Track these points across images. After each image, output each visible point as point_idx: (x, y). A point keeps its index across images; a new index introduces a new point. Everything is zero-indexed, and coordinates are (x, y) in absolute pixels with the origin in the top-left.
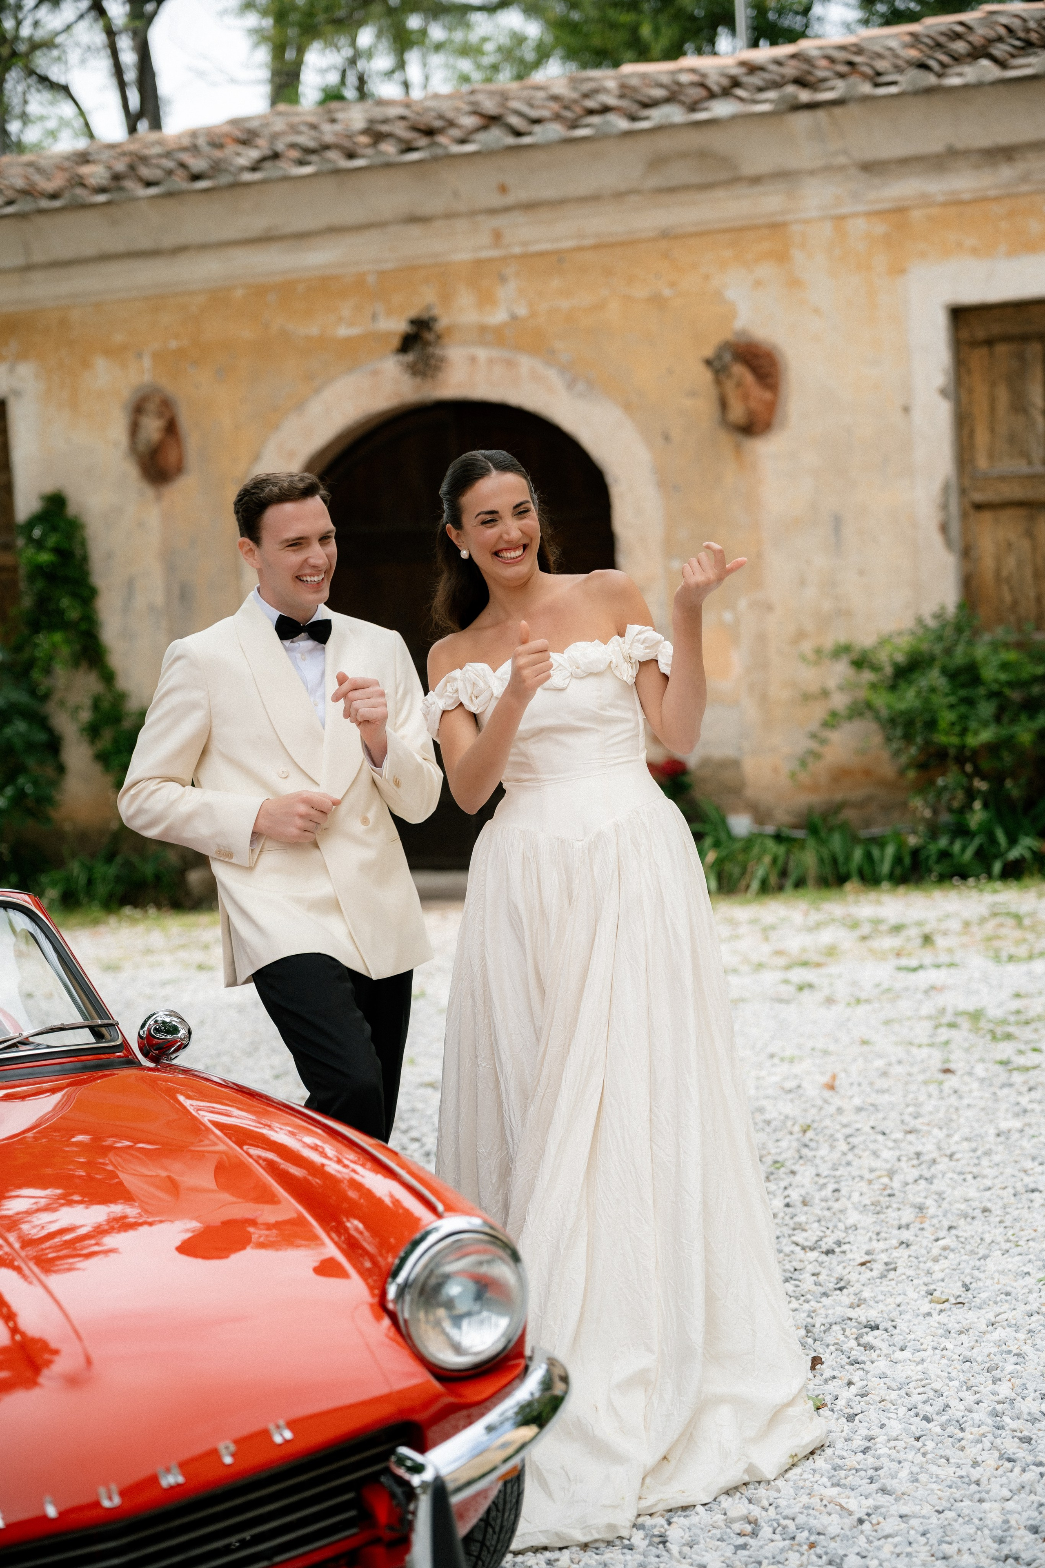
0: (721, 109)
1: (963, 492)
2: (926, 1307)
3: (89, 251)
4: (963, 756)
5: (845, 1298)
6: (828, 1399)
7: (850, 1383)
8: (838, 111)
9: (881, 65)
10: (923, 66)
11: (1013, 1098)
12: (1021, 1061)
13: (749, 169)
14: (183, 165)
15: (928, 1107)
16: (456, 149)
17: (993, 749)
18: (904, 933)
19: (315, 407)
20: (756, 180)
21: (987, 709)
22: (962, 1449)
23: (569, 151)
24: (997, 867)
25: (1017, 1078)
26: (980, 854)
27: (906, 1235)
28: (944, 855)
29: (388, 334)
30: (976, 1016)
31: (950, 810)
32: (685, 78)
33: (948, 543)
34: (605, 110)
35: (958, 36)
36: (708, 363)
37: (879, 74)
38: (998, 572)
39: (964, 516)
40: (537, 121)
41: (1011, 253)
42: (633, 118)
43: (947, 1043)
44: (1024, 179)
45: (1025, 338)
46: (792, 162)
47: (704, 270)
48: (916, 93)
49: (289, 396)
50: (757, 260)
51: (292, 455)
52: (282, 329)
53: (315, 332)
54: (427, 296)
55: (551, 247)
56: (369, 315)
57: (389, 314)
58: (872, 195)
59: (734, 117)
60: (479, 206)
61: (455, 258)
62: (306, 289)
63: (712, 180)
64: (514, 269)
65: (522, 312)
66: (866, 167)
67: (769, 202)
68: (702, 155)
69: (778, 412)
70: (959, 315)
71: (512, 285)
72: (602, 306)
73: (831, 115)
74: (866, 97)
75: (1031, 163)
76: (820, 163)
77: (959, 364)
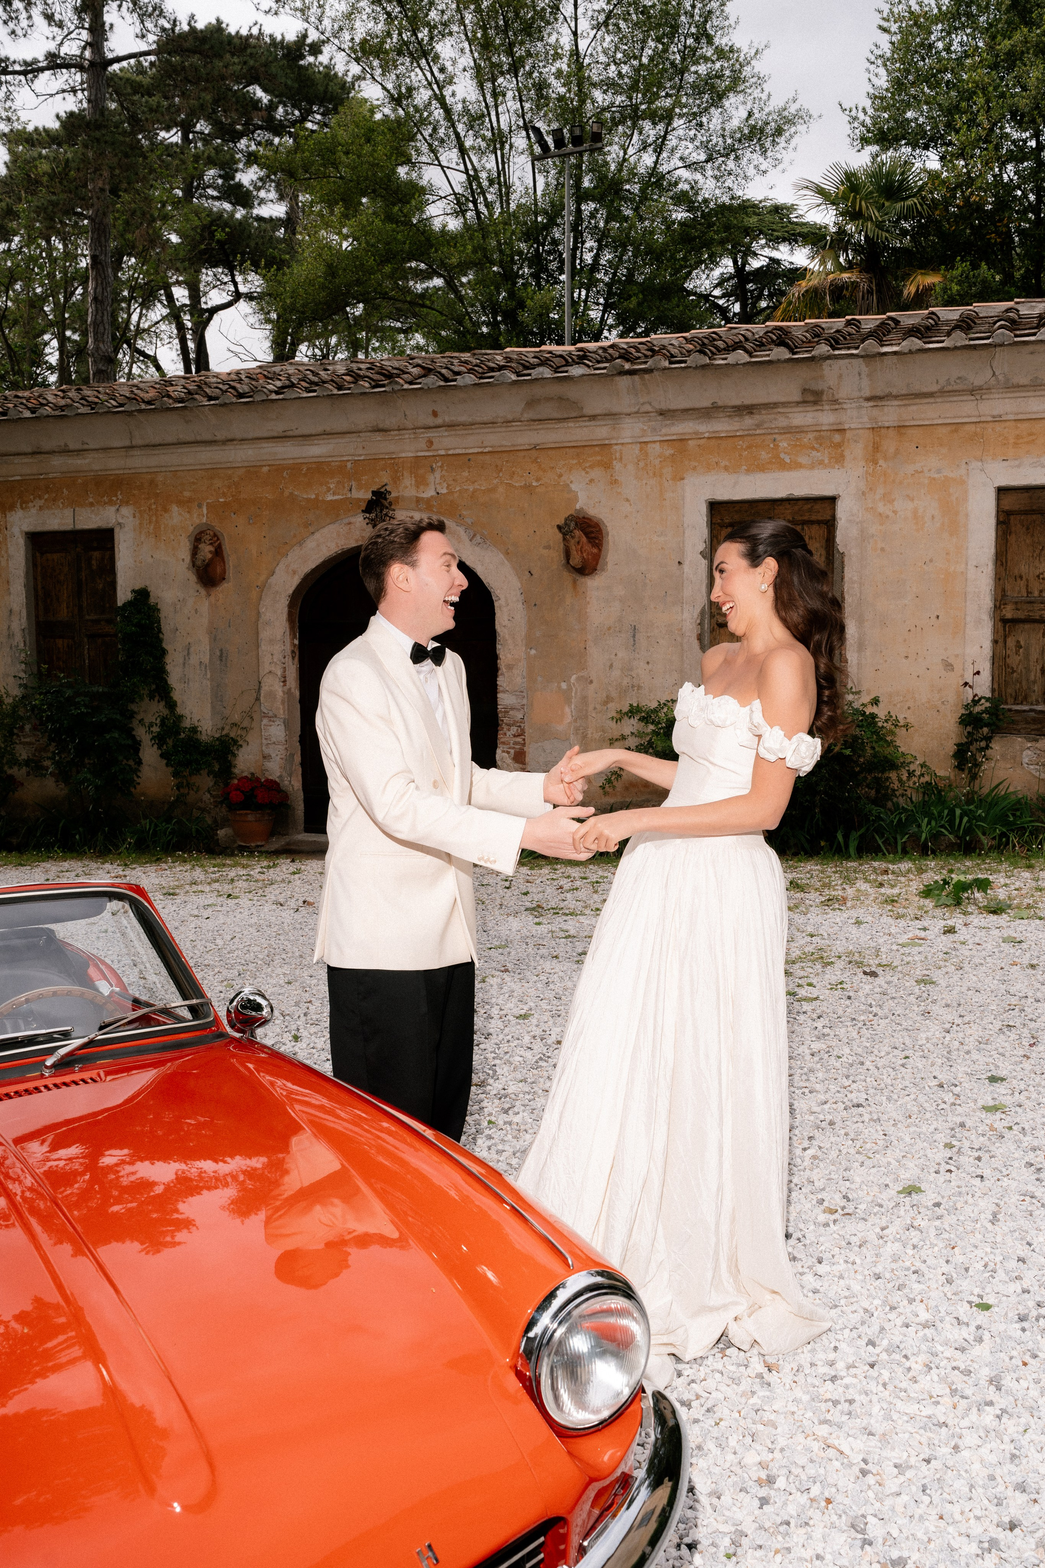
0: (576, 371)
3: (170, 439)
8: (647, 376)
9: (674, 351)
10: (700, 353)
11: (810, 1022)
12: (802, 992)
13: (588, 411)
14: (234, 388)
16: (406, 386)
19: (310, 544)
20: (593, 417)
23: (478, 392)
25: (806, 1006)
29: (359, 500)
32: (548, 355)
34: (501, 368)
35: (715, 339)
36: (559, 528)
37: (672, 356)
39: (712, 631)
40: (458, 373)
41: (748, 471)
42: (518, 374)
44: (758, 426)
46: (616, 410)
47: (558, 471)
48: (696, 368)
49: (295, 536)
50: (591, 467)
51: (294, 572)
52: (291, 494)
53: (313, 497)
54: (384, 478)
55: (463, 451)
56: (347, 488)
57: (359, 488)
58: (664, 431)
59: (583, 375)
60: (420, 424)
61: (403, 455)
62: (308, 469)
63: (566, 416)
64: (439, 464)
65: (444, 491)
66: (662, 413)
67: (601, 432)
68: (560, 398)
69: (601, 561)
70: (714, 507)
71: (438, 474)
72: (493, 490)
73: (642, 379)
74: (665, 369)
75: (764, 417)
76: (633, 409)
77: (713, 537)
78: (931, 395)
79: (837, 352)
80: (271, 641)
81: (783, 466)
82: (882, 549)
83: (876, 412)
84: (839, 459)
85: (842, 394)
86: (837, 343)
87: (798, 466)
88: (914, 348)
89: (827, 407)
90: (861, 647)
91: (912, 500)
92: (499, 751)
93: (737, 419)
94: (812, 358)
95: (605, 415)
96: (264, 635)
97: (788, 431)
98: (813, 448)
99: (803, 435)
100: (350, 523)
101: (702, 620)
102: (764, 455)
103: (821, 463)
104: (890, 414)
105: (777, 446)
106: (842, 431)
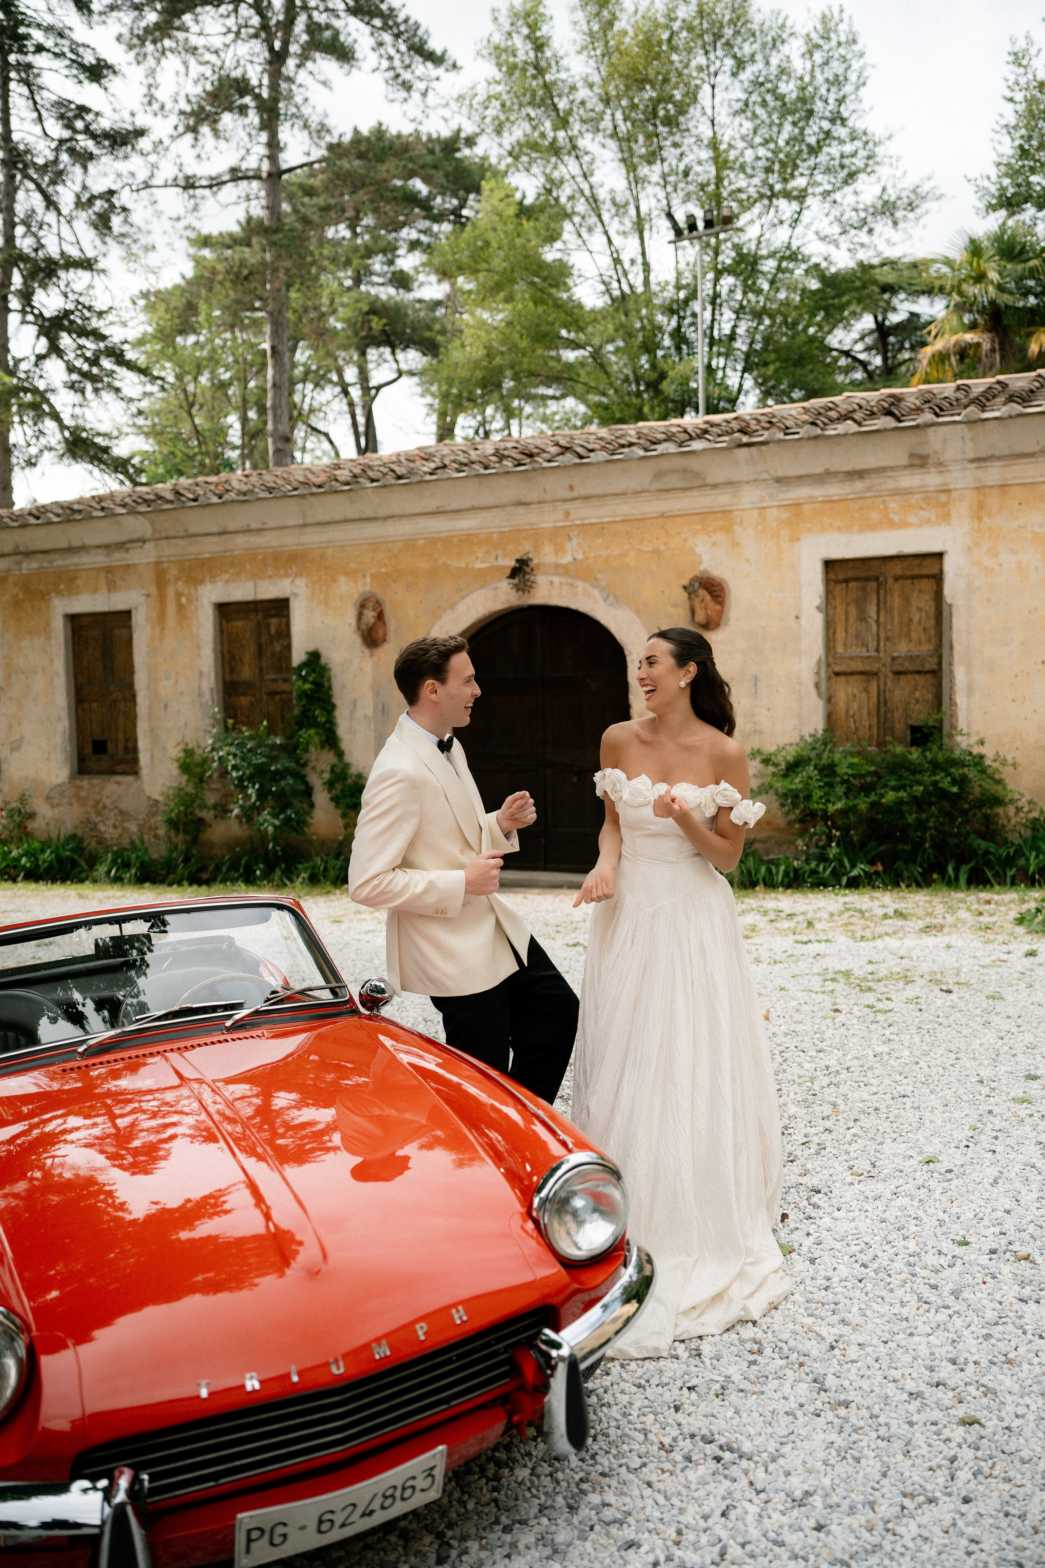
0: (697, 445)
1: (828, 665)
2: (849, 1179)
3: (337, 517)
4: (825, 816)
5: (795, 1168)
6: (796, 1246)
7: (808, 1234)
8: (763, 448)
9: (788, 423)
10: (813, 424)
11: (880, 1031)
12: (880, 1005)
13: (710, 480)
14: (393, 470)
15: (828, 1034)
16: (545, 464)
17: (844, 812)
18: (796, 919)
19: (461, 607)
20: (715, 486)
21: (840, 790)
22: (892, 1291)
23: (610, 467)
24: (844, 880)
25: (880, 1017)
26: (833, 872)
27: (828, 1124)
28: (814, 872)
29: (504, 567)
30: (847, 974)
31: (817, 846)
32: (674, 430)
33: (819, 694)
34: (631, 444)
35: (830, 409)
36: (685, 588)
37: (788, 428)
38: (847, 711)
39: (829, 679)
40: (592, 451)
41: (860, 531)
42: (646, 450)
43: (833, 991)
44: (869, 489)
45: (867, 579)
46: (735, 478)
47: (684, 536)
48: (809, 439)
49: (447, 600)
50: (714, 531)
52: (444, 563)
53: (463, 565)
54: (526, 547)
55: (598, 521)
56: (493, 556)
57: (504, 556)
58: (781, 496)
59: (704, 450)
60: (558, 497)
61: (544, 525)
62: (459, 541)
63: (690, 486)
64: (576, 533)
65: (580, 557)
66: (779, 480)
67: (723, 499)
68: (685, 471)
69: (724, 617)
70: (829, 565)
71: (575, 541)
72: (625, 555)
73: (759, 450)
74: (780, 441)
75: (874, 480)
76: (752, 477)
77: (829, 593)
78: (1032, 455)
79: (941, 420)
81: (892, 525)
82: (989, 600)
83: (979, 473)
84: (946, 517)
85: (947, 457)
86: (941, 410)
87: (905, 525)
88: (1013, 413)
89: (933, 470)
90: (970, 691)
91: (1016, 553)
93: (848, 483)
94: (917, 427)
95: (727, 483)
97: (897, 493)
98: (921, 508)
99: (911, 496)
100: (496, 588)
101: (820, 668)
102: (875, 516)
103: (928, 521)
104: (994, 474)
105: (886, 507)
106: (948, 491)
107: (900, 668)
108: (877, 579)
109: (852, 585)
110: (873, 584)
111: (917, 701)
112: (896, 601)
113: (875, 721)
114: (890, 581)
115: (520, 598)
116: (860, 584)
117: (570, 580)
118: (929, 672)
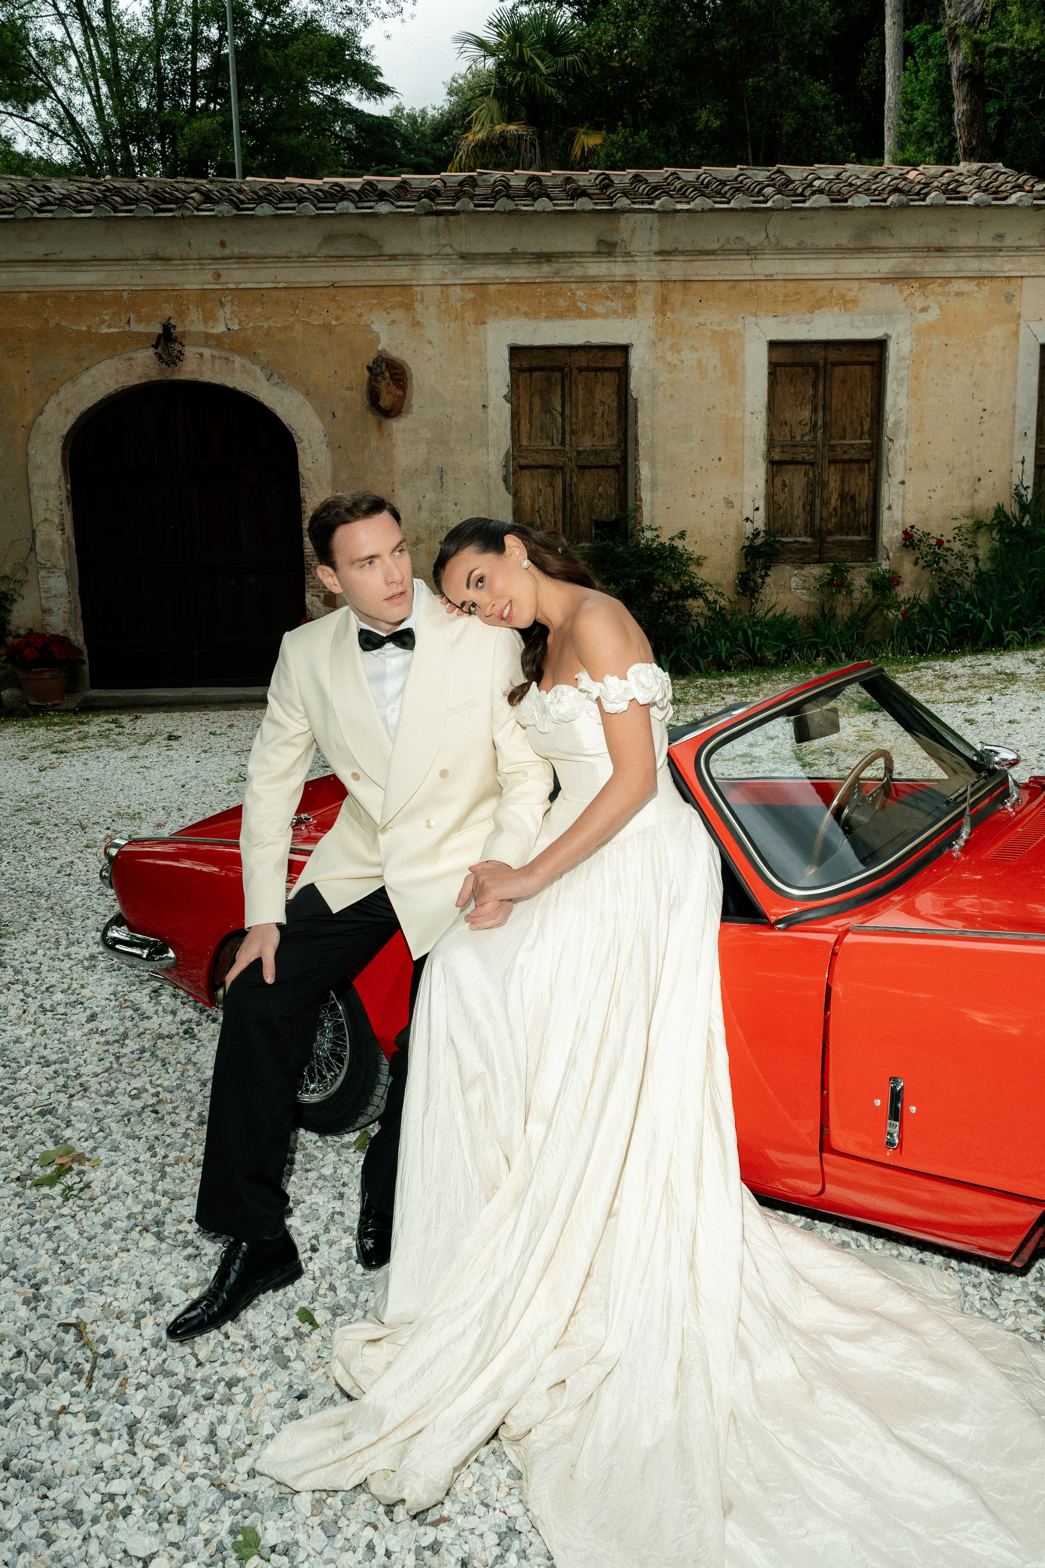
0: (380, 208)
1: (514, 459)
8: (452, 218)
13: (387, 250)
16: (196, 213)
19: (85, 380)
20: (393, 257)
23: (275, 223)
29: (149, 333)
33: (507, 489)
36: (368, 367)
38: (533, 506)
39: (515, 472)
41: (548, 318)
44: (556, 273)
45: (551, 369)
46: (416, 250)
47: (359, 311)
48: (499, 213)
49: (65, 371)
50: (393, 308)
51: (68, 411)
52: (58, 325)
53: (85, 328)
54: (168, 311)
55: (256, 286)
56: (125, 320)
57: (139, 320)
58: (465, 274)
59: (386, 214)
60: (205, 255)
61: (188, 287)
62: (78, 298)
63: (364, 254)
64: (229, 298)
65: (236, 327)
66: (463, 256)
67: (401, 272)
68: (361, 235)
69: (406, 402)
70: (515, 351)
71: (228, 308)
72: (290, 328)
73: (447, 220)
75: (561, 265)
76: (434, 251)
77: (513, 380)
78: (712, 253)
79: (634, 206)
80: (45, 487)
81: (580, 314)
82: (672, 396)
83: (663, 265)
84: (631, 310)
85: (633, 247)
86: (635, 197)
87: (594, 315)
88: (706, 207)
89: (620, 259)
90: (654, 486)
91: (697, 350)
92: (308, 596)
93: (535, 266)
94: (613, 211)
95: (405, 255)
96: (36, 479)
97: (584, 280)
98: (607, 298)
99: (598, 285)
100: (130, 359)
101: (507, 461)
102: (562, 303)
103: (615, 312)
104: (677, 269)
105: (573, 294)
106: (633, 282)
107: (585, 463)
108: (561, 369)
109: (536, 374)
110: (557, 375)
111: (601, 495)
112: (580, 393)
113: (561, 517)
114: (575, 372)
115: (161, 372)
116: (545, 374)
117: (224, 354)
118: (612, 467)
